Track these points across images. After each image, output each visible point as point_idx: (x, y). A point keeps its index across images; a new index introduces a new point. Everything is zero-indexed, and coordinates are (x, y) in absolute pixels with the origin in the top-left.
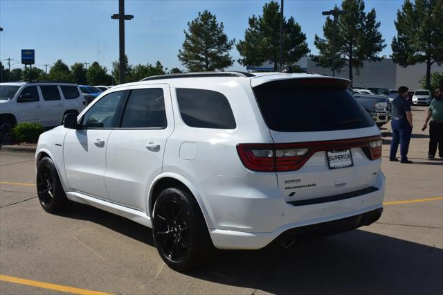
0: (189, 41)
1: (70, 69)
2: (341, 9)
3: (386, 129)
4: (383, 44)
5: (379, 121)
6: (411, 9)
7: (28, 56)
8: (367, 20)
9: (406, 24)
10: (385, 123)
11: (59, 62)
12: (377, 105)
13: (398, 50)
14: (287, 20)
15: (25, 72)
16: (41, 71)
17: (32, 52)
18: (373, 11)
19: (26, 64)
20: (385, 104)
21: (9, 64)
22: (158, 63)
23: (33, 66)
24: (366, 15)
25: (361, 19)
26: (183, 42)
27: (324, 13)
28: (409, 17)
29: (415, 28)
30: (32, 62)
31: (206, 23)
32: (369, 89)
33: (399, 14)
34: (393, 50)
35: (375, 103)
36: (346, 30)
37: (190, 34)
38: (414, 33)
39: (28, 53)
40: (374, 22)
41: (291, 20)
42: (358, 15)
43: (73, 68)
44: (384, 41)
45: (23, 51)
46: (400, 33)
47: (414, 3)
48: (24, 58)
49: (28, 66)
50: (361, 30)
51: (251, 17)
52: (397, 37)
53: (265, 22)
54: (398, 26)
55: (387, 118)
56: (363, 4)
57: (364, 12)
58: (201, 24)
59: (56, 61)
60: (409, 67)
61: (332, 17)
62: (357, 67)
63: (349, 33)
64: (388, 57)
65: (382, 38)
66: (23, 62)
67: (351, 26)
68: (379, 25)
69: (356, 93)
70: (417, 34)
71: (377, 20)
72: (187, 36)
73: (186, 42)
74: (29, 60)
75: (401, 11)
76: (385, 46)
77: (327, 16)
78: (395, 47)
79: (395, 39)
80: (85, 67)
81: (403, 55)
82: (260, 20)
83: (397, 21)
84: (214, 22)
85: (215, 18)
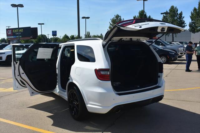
0: (111, 26)
1: (69, 37)
2: (169, 12)
3: (184, 58)
4: (185, 25)
5: (180, 55)
6: (196, 11)
7: (54, 33)
8: (179, 16)
9: (194, 16)
10: (183, 56)
11: (66, 35)
12: (179, 49)
13: (191, 27)
14: (148, 17)
15: (53, 39)
16: (59, 38)
17: (56, 31)
18: (182, 12)
19: (54, 36)
20: (183, 48)
21: (48, 36)
22: (101, 34)
23: (56, 37)
24: (179, 14)
25: (177, 16)
26: (109, 26)
27: (162, 14)
28: (195, 14)
29: (198, 18)
30: (56, 35)
31: (117, 19)
32: (179, 42)
33: (192, 13)
34: (190, 27)
35: (178, 48)
36: (171, 20)
37: (111, 23)
38: (198, 20)
39: (54, 32)
40: (182, 16)
41: (150, 17)
42: (175, 14)
43: (70, 37)
44: (186, 23)
45: (53, 31)
46: (192, 20)
47: (197, 9)
48: (53, 34)
49: (54, 37)
50: (177, 19)
51: (134, 16)
52: (191, 22)
53: (139, 18)
54: (191, 17)
55: (183, 54)
56: (177, 9)
57: (178, 12)
58: (115, 19)
59: (64, 35)
60: (196, 33)
61: (165, 15)
62: (175, 34)
63: (172, 21)
64: (188, 30)
65: (185, 23)
66: (53, 35)
67: (172, 18)
68: (184, 17)
69: (174, 44)
70: (199, 21)
71: (183, 16)
72: (110, 24)
73: (110, 26)
74: (55, 35)
75: (193, 12)
76: (186, 25)
77: (163, 15)
78: (190, 26)
79: (190, 23)
80: (75, 36)
81: (193, 29)
82: (138, 17)
83: (191, 16)
84: (121, 18)
85: (121, 17)
